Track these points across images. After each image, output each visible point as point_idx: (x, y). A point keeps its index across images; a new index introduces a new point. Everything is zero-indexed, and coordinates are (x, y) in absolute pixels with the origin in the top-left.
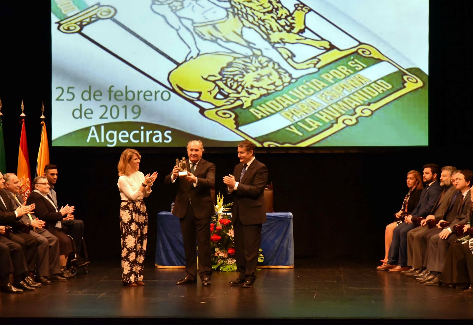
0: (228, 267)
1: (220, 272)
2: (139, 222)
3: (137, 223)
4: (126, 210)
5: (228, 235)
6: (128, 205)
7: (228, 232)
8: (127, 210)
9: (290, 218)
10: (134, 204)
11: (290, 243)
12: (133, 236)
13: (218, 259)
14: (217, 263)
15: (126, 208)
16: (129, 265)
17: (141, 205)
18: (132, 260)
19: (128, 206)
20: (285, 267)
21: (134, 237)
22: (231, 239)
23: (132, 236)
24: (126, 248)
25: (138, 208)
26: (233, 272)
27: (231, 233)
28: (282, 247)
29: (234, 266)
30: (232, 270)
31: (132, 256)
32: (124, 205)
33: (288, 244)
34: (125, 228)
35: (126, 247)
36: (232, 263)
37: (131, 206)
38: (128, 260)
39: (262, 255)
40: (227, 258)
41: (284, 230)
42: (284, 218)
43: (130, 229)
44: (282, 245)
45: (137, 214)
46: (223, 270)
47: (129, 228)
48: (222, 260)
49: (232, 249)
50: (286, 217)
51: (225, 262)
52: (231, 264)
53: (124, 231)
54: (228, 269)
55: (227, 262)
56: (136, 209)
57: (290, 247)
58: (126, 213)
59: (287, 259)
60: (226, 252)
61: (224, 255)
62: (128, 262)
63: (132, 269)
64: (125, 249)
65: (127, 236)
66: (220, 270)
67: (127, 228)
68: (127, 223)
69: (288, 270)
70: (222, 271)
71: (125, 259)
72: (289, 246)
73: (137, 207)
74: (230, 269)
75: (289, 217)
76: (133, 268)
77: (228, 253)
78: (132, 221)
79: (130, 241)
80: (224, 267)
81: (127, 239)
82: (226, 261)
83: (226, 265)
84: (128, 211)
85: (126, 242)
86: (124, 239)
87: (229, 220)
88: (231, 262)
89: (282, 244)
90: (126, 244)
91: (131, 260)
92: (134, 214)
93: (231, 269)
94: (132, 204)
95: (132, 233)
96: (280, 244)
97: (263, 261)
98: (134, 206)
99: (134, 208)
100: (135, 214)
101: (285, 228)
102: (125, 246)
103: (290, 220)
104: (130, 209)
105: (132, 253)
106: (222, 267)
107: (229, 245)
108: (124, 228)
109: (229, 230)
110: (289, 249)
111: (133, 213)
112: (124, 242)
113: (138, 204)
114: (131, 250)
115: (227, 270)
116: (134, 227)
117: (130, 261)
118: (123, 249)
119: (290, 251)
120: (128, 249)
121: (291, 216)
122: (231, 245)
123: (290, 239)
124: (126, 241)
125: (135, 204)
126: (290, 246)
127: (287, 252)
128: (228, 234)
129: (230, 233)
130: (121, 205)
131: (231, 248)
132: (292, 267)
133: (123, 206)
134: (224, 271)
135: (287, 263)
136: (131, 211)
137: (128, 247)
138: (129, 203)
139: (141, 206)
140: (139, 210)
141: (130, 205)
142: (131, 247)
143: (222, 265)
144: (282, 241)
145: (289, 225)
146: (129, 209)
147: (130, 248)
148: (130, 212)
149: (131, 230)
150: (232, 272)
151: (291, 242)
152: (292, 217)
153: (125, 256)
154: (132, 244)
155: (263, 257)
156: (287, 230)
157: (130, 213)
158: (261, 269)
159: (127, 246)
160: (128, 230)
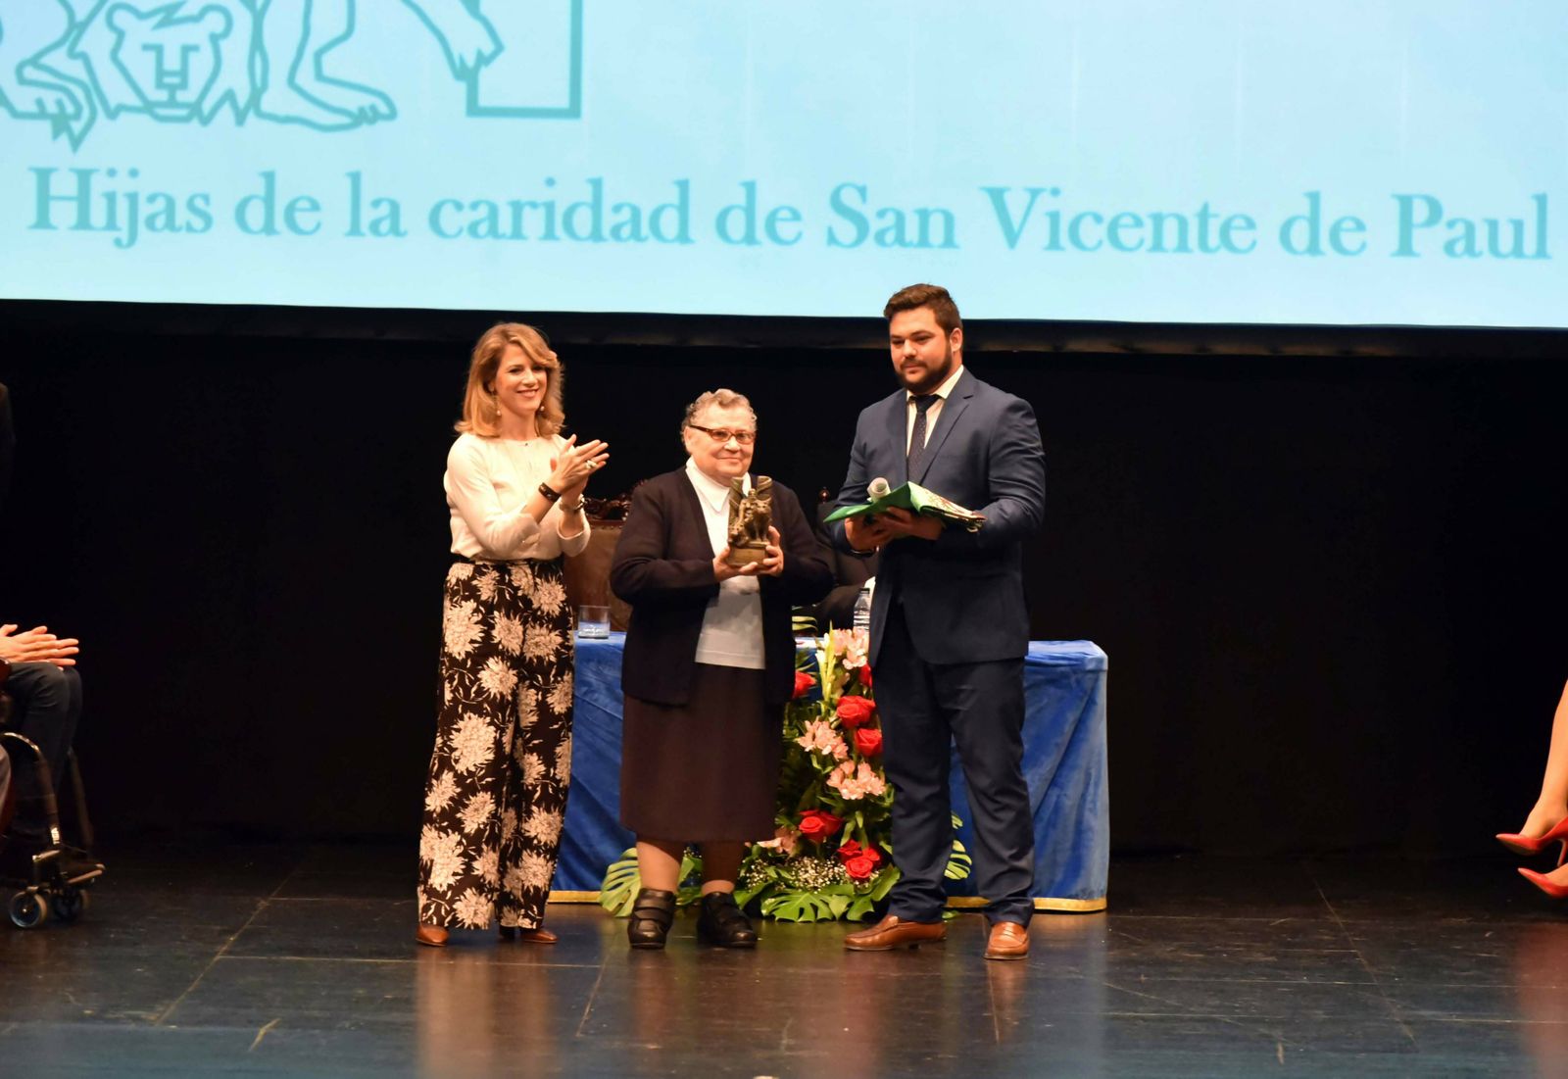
0: (801, 899)
1: (764, 923)
2: (528, 655)
3: (517, 663)
4: (463, 603)
5: (804, 748)
6: (473, 578)
7: (802, 734)
8: (467, 599)
9: (1096, 672)
10: (502, 577)
11: (1091, 789)
12: (488, 719)
13: (752, 862)
14: (746, 878)
15: (468, 590)
16: (460, 849)
17: (538, 580)
18: (475, 826)
19: (475, 582)
20: (1069, 905)
21: (489, 724)
22: (815, 765)
23: (481, 720)
24: (451, 774)
25: (520, 593)
26: (827, 924)
27: (814, 737)
28: (1057, 808)
29: (827, 898)
30: (820, 916)
31: (476, 810)
32: (458, 580)
33: (1083, 796)
34: (455, 683)
35: (452, 769)
36: (820, 881)
37: (486, 586)
38: (457, 826)
39: (959, 846)
40: (793, 860)
41: (1068, 729)
42: (1067, 669)
43: (474, 689)
44: (1053, 799)
45: (517, 622)
46: (778, 915)
47: (472, 683)
48: (770, 864)
49: (817, 815)
50: (1077, 665)
51: (785, 875)
52: (816, 888)
53: (448, 696)
54: (802, 911)
55: (797, 874)
56: (514, 596)
57: (1093, 810)
58: (463, 613)
59: (1076, 865)
60: (793, 827)
61: (782, 844)
62: (456, 837)
63: (469, 868)
64: (448, 777)
65: (462, 719)
66: (764, 912)
67: (461, 682)
68: (465, 661)
69: (1081, 918)
70: (771, 917)
71: (445, 824)
72: (1089, 805)
73: (518, 588)
74: (809, 911)
75: (1091, 667)
76: (476, 864)
77: (799, 834)
78: (486, 649)
79: (473, 742)
80: (783, 898)
81: (458, 730)
82: (789, 871)
83: (789, 890)
84: (471, 605)
85: (454, 744)
86: (447, 733)
87: (805, 671)
88: (816, 879)
89: (1054, 794)
90: (455, 754)
91: (470, 827)
92: (499, 619)
93: (815, 908)
94: (495, 574)
95: (481, 703)
96: (1046, 795)
97: (965, 875)
98: (501, 581)
99: (501, 593)
100: (505, 619)
101: (1072, 717)
102: (446, 764)
103: (1096, 680)
104: (484, 597)
105: (474, 795)
106: (770, 901)
107: (806, 796)
108: (451, 682)
109: (807, 723)
110: (1087, 814)
111: (496, 613)
112: (444, 743)
113: (522, 578)
114: (473, 782)
115: (797, 913)
116: (495, 678)
117: (467, 831)
118: (438, 777)
119: (1090, 829)
120: (460, 779)
121: (1100, 661)
122: (814, 795)
123: (1093, 772)
124: (457, 740)
125: (510, 575)
126: (1094, 802)
127: (1080, 831)
128: (800, 741)
129: (809, 736)
130: (448, 578)
131: (812, 809)
132: (1100, 903)
133: (454, 581)
134: (782, 920)
135: (1078, 887)
136: (484, 603)
137: (460, 768)
138: (479, 572)
139: (536, 584)
140: (527, 602)
141: (484, 579)
142: (473, 769)
143: (769, 889)
144: (1054, 782)
145: (1091, 702)
146: (477, 599)
147: (471, 774)
148: (482, 608)
149: (480, 691)
150: (820, 926)
151: (1097, 785)
152: (1105, 666)
153: (443, 809)
154: (479, 752)
155: (967, 853)
156: (1081, 724)
157: (481, 616)
158: (957, 913)
159: (457, 761)
160: (467, 690)
